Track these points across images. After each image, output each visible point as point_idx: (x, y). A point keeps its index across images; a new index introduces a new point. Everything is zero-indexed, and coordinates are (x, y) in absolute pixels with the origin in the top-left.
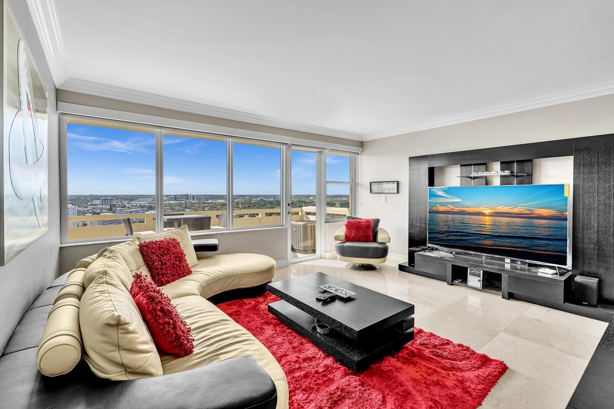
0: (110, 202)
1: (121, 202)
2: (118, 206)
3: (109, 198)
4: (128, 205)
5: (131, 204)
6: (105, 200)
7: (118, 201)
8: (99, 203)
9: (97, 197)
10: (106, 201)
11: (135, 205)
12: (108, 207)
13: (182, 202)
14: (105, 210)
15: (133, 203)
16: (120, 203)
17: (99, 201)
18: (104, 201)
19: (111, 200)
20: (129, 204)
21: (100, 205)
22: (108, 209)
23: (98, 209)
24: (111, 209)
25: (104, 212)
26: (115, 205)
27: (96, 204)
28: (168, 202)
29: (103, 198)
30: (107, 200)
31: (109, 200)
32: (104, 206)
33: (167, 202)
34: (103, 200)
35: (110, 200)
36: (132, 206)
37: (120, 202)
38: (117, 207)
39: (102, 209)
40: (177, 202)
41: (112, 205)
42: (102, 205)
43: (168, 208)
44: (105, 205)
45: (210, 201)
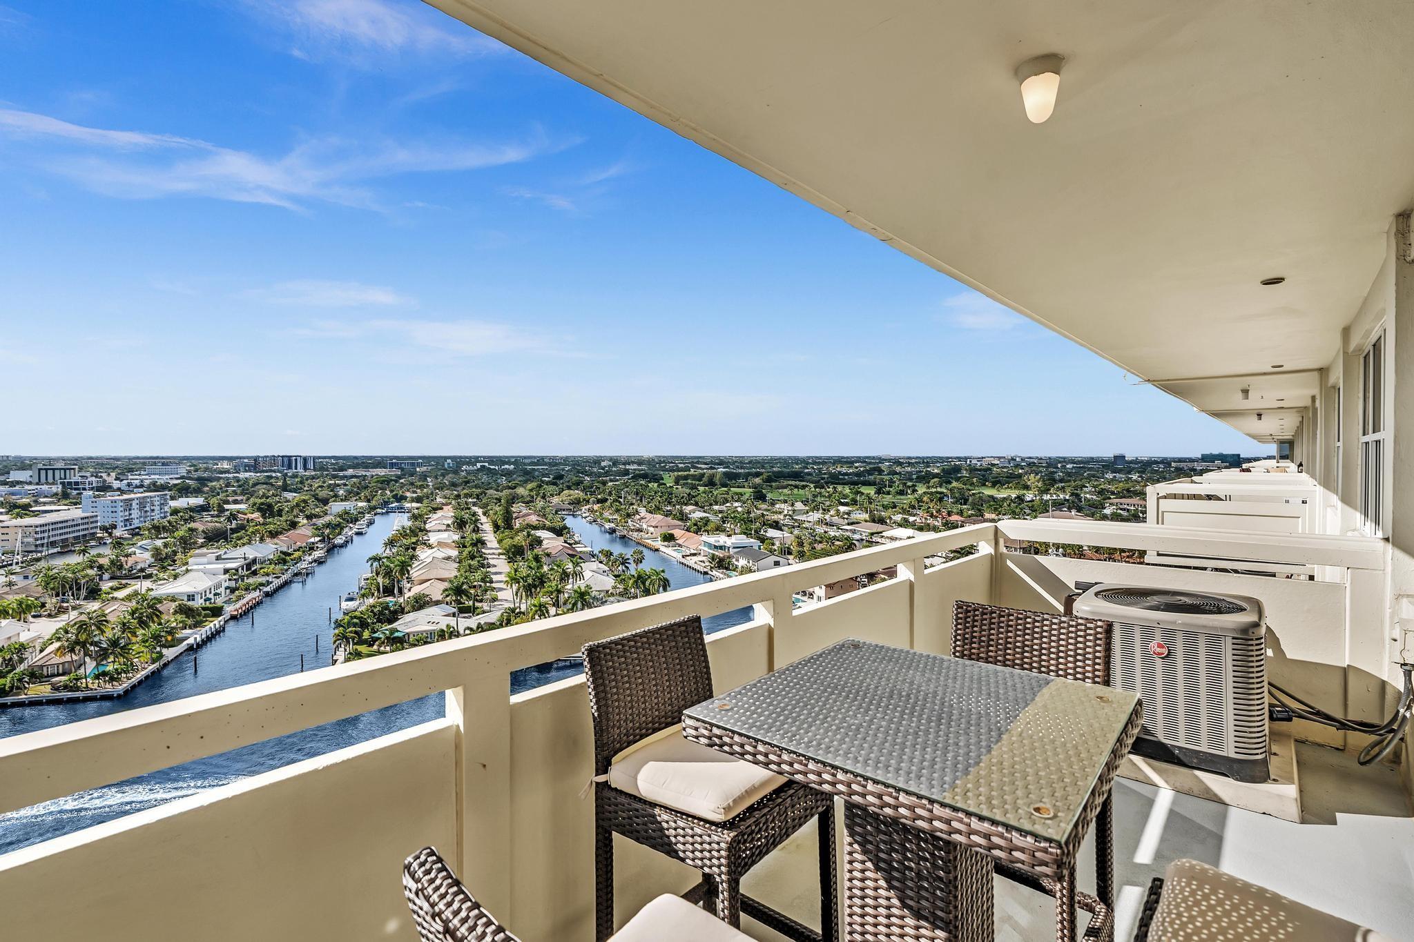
0: (63, 476)
1: (96, 477)
2: (87, 486)
3: (60, 465)
4: (116, 484)
5: (125, 482)
6: (46, 470)
7: (88, 474)
8: (29, 479)
9: (22, 464)
10: (50, 473)
11: (137, 482)
12: (58, 489)
13: (274, 475)
14: (46, 497)
15: (130, 477)
16: (93, 479)
17: (30, 473)
18: (43, 473)
19: (65, 470)
20: (122, 481)
21: (30, 483)
22: (56, 494)
23: (26, 494)
24: (65, 496)
25: (45, 504)
26: (77, 483)
27: (19, 483)
28: (235, 475)
29: (40, 466)
30: (54, 470)
31: (60, 469)
32: (45, 487)
33: (231, 476)
34: (40, 470)
35: (62, 471)
36: (129, 485)
37: (92, 476)
38: (84, 489)
39: (36, 496)
40: (258, 474)
41: (70, 483)
42: (37, 484)
43: (234, 491)
44: (47, 483)
45: (350, 472)
